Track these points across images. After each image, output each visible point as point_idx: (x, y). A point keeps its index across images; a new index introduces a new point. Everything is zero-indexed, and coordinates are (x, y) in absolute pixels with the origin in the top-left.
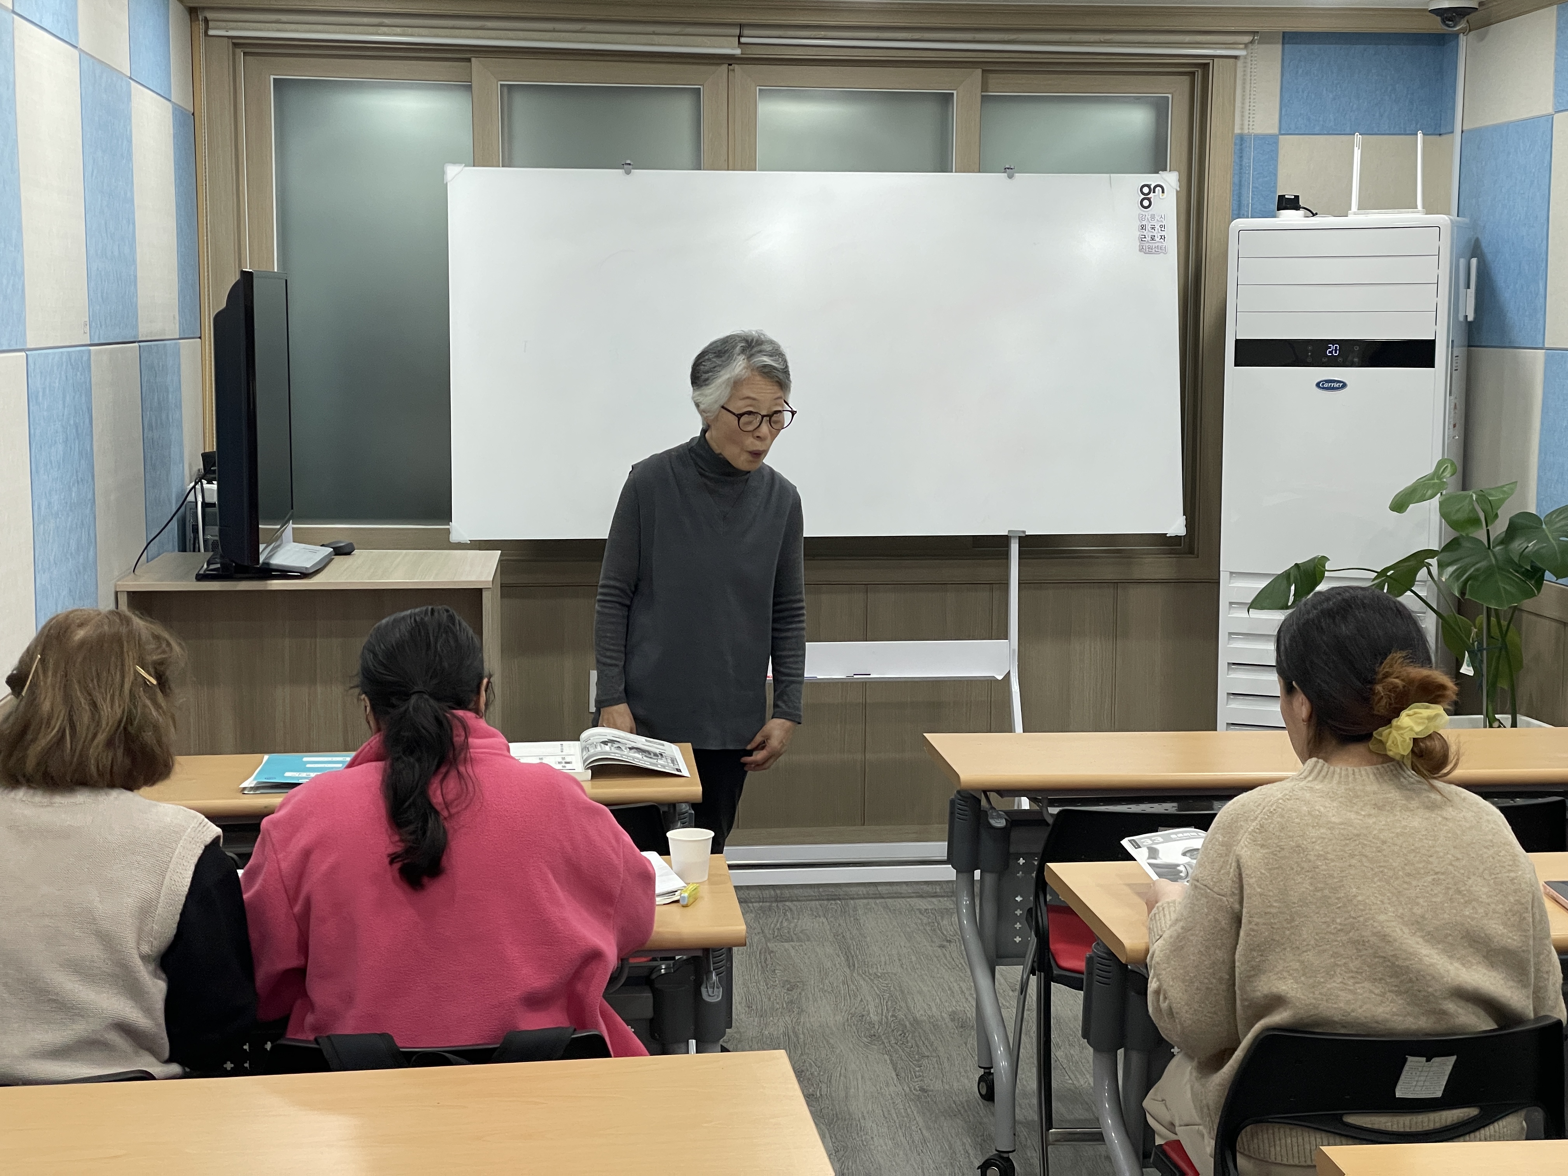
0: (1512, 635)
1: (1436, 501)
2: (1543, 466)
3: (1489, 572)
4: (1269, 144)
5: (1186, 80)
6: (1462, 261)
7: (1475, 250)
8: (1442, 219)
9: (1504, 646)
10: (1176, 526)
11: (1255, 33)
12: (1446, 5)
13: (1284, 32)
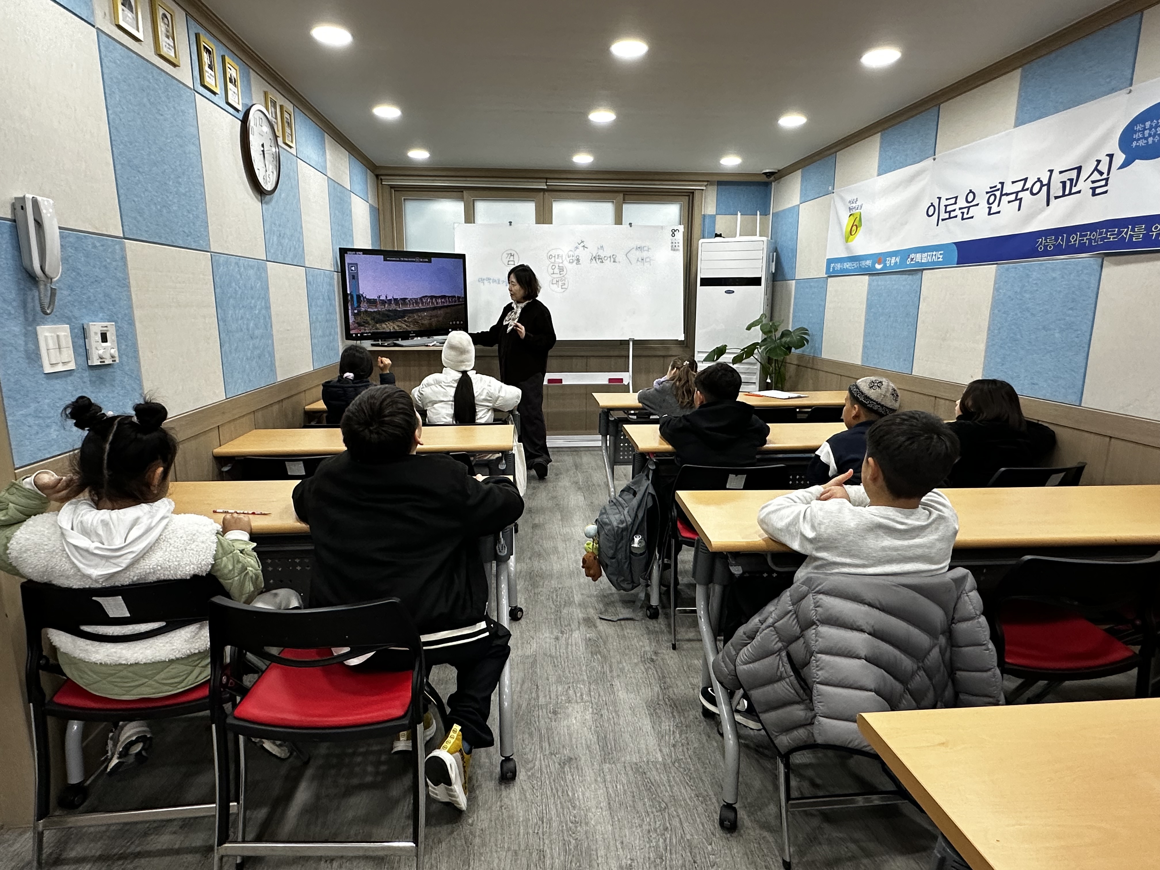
0: (782, 369)
1: (759, 326)
2: (794, 317)
3: (775, 348)
4: (713, 217)
5: (687, 198)
6: (771, 254)
7: (776, 250)
8: (764, 239)
9: (779, 372)
10: (682, 337)
11: (708, 181)
12: (767, 171)
13: (718, 182)
